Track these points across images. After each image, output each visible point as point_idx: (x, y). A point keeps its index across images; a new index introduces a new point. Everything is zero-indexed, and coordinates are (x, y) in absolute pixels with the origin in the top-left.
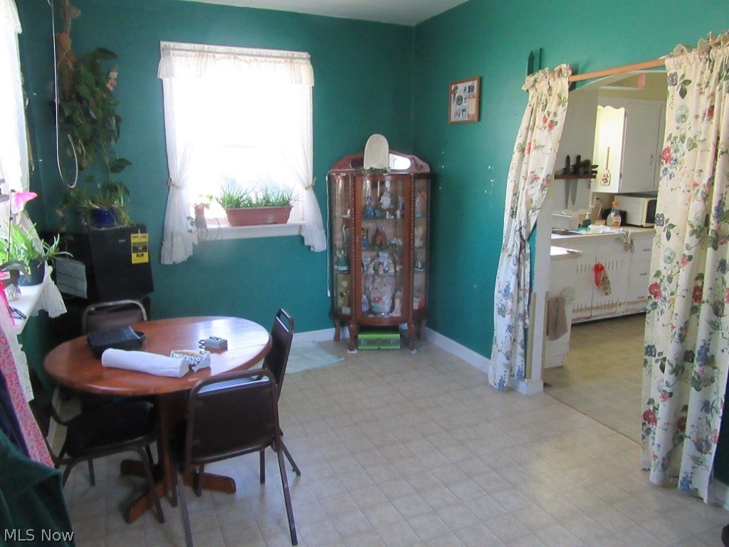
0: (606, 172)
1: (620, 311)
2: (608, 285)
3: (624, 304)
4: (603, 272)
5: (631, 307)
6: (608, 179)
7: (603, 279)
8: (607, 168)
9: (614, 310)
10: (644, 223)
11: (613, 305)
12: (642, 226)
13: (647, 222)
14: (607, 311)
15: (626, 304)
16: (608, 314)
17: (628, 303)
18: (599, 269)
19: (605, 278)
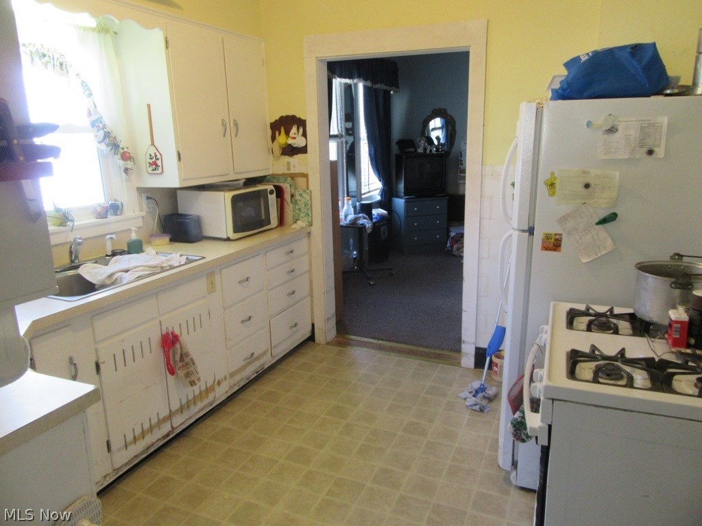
0: (152, 151)
1: (221, 393)
2: (192, 369)
3: (225, 379)
4: (178, 346)
5: (237, 378)
6: (159, 163)
7: (182, 359)
8: (153, 144)
9: (211, 396)
10: (231, 235)
11: (209, 390)
12: (228, 239)
13: (236, 231)
14: (200, 405)
15: (228, 377)
16: (203, 409)
17: (232, 375)
18: (169, 341)
19: (183, 356)
